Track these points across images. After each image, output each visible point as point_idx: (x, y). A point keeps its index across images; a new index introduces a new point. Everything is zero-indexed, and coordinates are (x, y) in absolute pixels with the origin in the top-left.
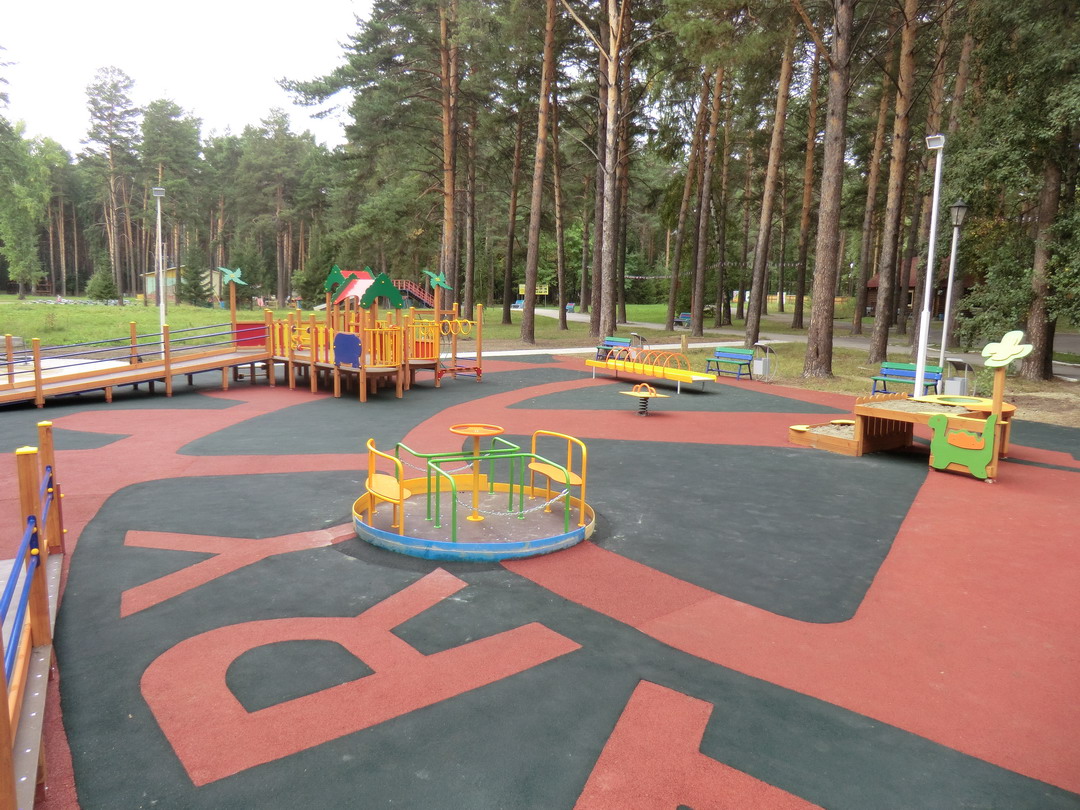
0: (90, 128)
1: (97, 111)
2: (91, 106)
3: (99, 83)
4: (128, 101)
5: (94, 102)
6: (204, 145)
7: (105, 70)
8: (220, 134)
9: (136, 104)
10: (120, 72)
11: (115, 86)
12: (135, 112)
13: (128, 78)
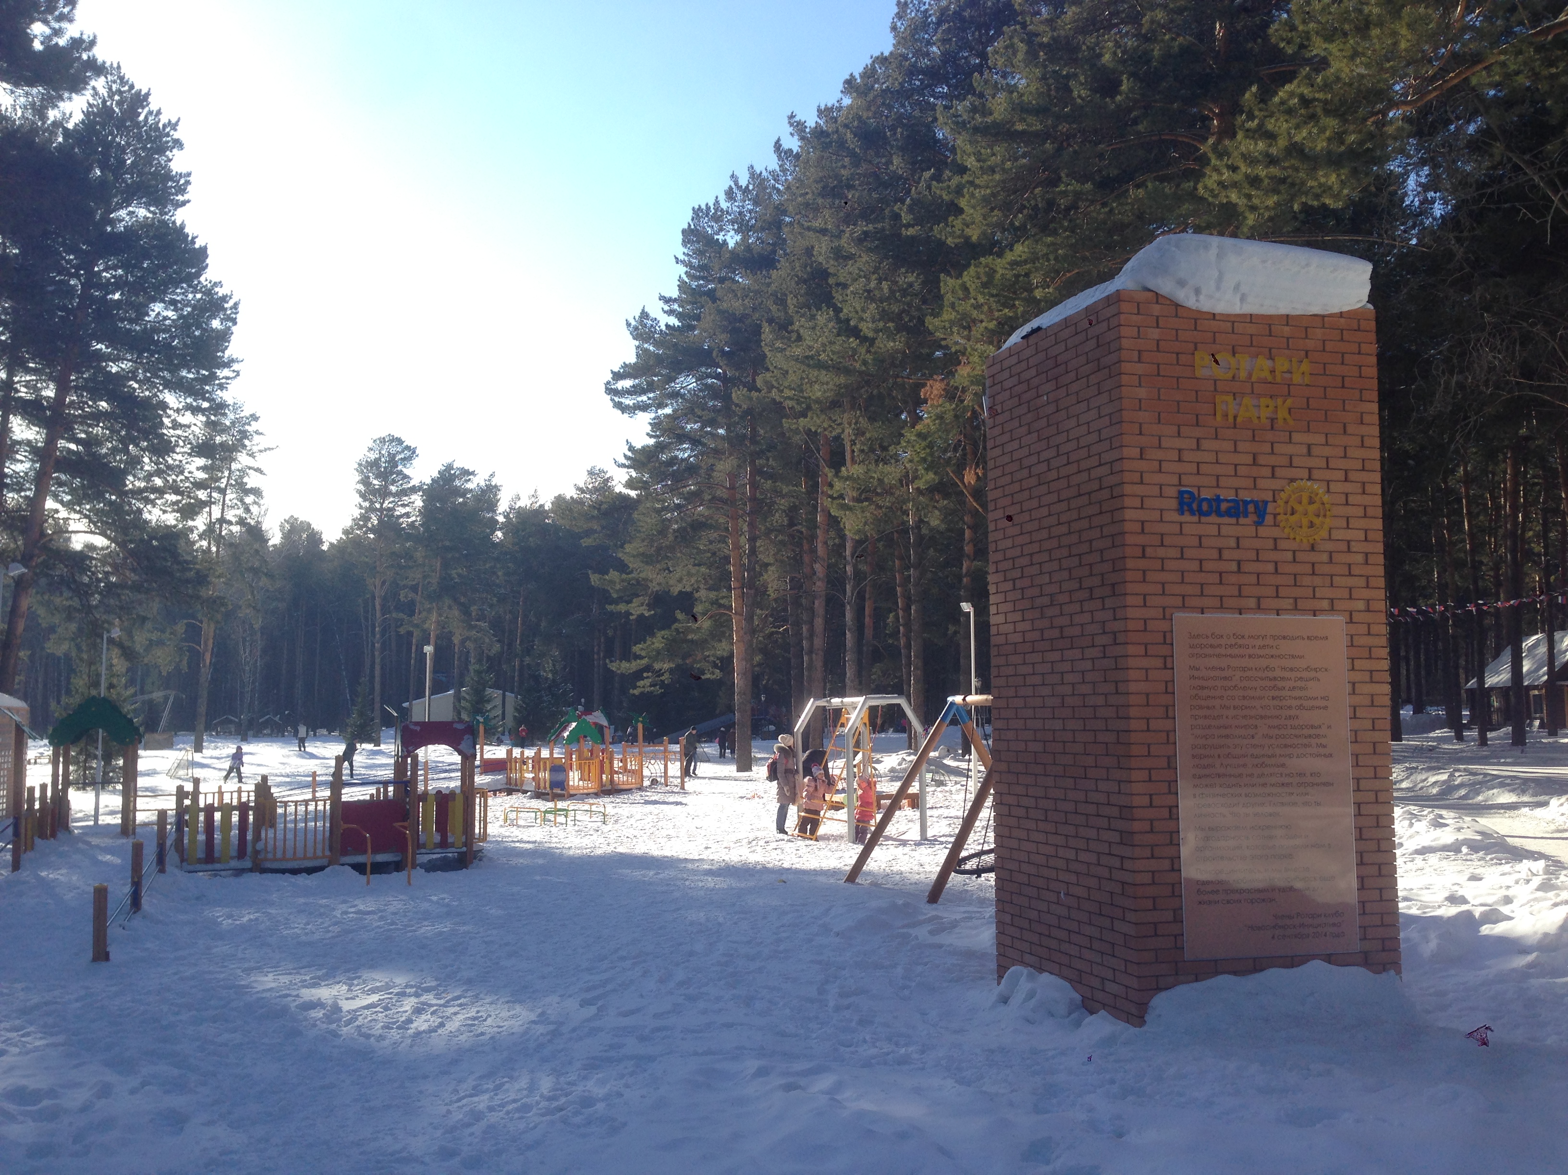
0: (357, 513)
1: (368, 492)
2: (362, 487)
3: (373, 456)
4: (406, 477)
5: (365, 481)
6: (501, 519)
7: (383, 441)
8: (525, 502)
9: (415, 482)
10: (400, 441)
11: (392, 461)
12: (414, 490)
13: (408, 448)
